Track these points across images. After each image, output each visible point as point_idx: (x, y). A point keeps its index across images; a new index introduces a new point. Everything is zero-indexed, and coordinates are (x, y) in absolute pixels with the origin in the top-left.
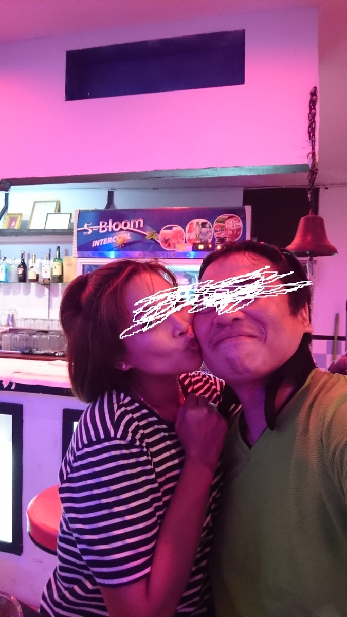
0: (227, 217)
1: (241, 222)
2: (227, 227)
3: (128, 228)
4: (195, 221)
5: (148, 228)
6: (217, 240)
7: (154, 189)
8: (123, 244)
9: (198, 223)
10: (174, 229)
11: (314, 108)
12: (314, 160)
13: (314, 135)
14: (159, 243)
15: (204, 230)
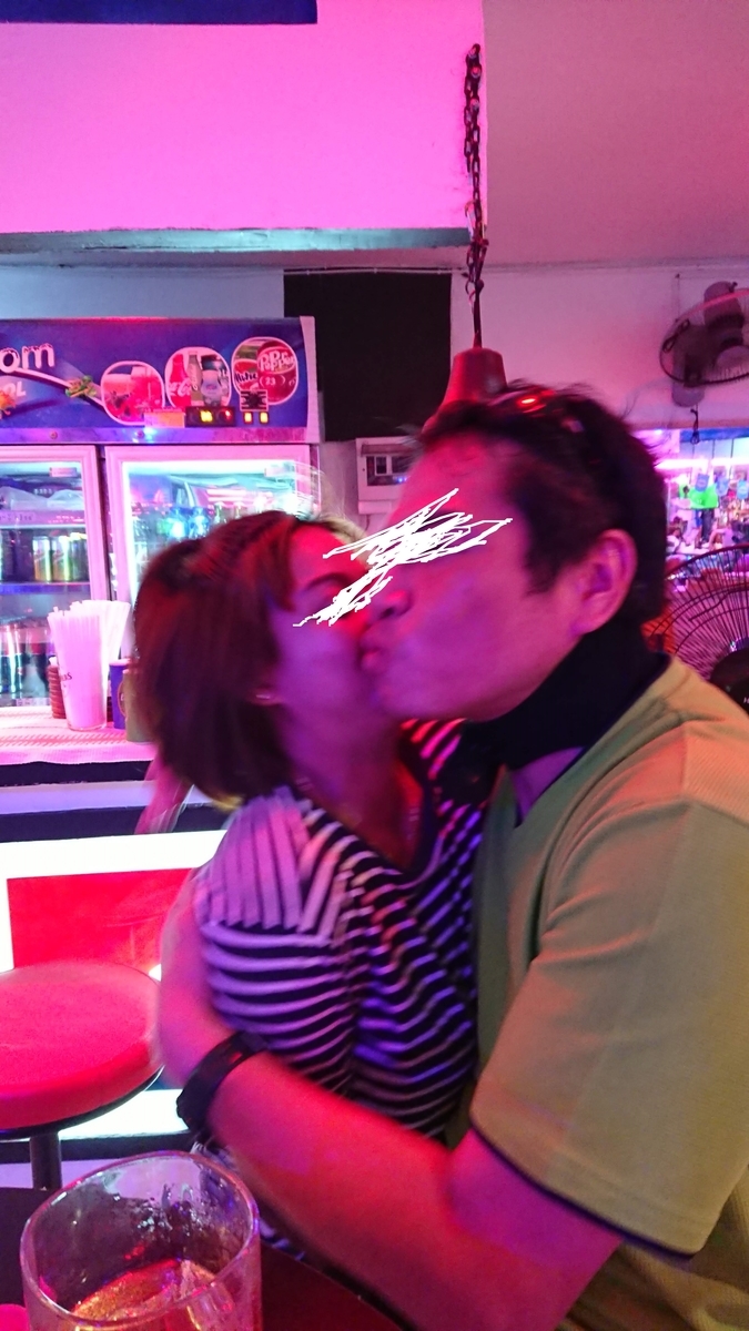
0: (260, 344)
1: (295, 357)
2: (262, 369)
3: (14, 367)
4: (186, 352)
5: (69, 368)
6: (242, 400)
7: (62, 266)
8: (8, 410)
9: (193, 358)
10: (137, 372)
11: (476, 97)
12: (479, 219)
13: (477, 159)
14: (101, 408)
15: (210, 375)
